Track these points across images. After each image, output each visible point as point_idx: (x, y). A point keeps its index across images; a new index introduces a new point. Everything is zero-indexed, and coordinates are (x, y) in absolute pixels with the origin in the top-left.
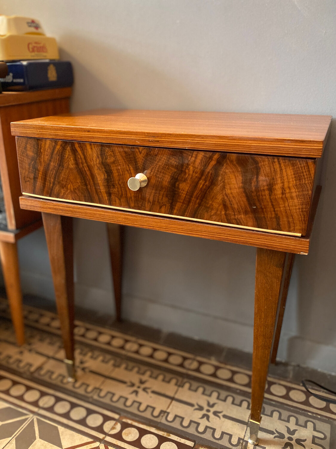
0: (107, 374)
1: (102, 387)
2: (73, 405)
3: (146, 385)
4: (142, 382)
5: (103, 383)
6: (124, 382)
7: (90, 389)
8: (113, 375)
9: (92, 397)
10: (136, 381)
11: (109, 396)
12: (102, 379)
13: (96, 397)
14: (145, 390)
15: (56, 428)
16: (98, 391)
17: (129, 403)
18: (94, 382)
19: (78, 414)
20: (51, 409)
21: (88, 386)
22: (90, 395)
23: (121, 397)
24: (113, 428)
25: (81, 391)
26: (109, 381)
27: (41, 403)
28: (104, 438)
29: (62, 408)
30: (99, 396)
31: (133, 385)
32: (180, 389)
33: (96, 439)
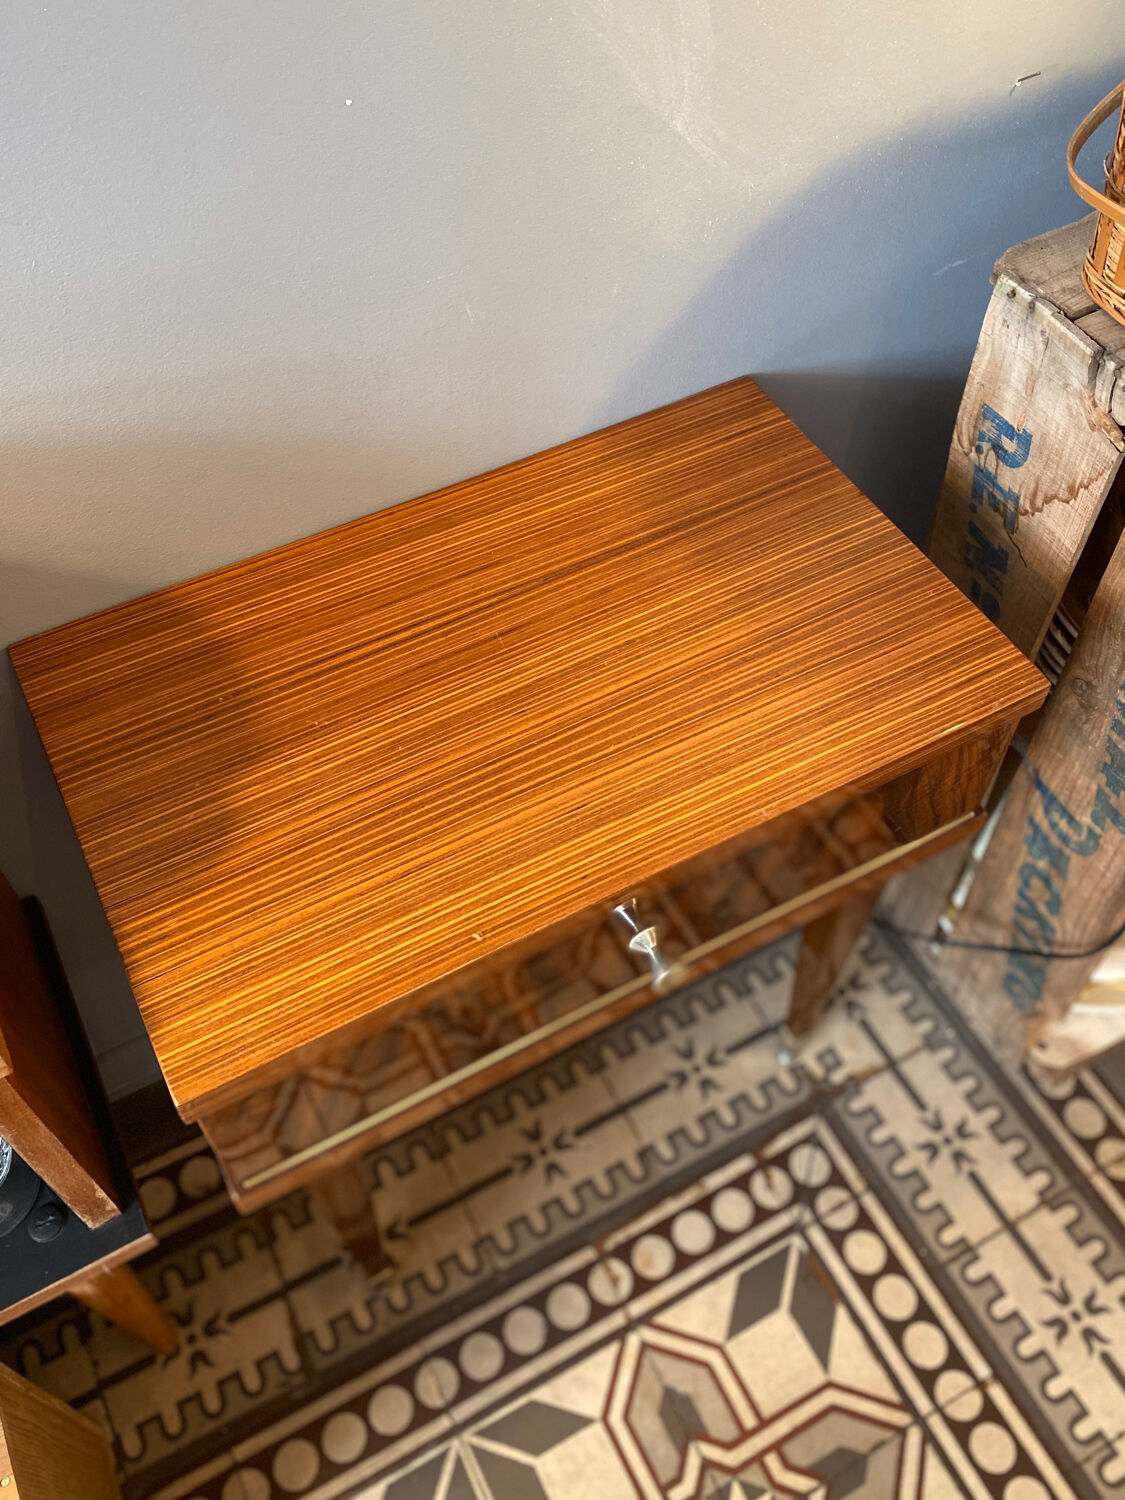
0: (447, 1192)
1: (484, 1231)
2: (495, 1327)
3: (549, 1133)
4: (535, 1135)
5: (471, 1218)
6: (504, 1173)
7: (468, 1259)
8: (464, 1181)
9: (496, 1272)
10: (523, 1146)
11: (521, 1229)
12: (457, 1212)
13: (503, 1263)
14: (559, 1144)
15: (535, 1406)
16: (488, 1245)
17: (572, 1204)
18: (453, 1237)
19: (525, 1331)
20: (468, 1387)
21: (455, 1257)
22: (487, 1272)
23: (544, 1209)
24: (615, 1281)
25: (460, 1284)
26: (477, 1202)
27: (433, 1400)
28: (627, 1316)
29: (482, 1358)
30: (504, 1253)
31: (528, 1161)
32: (609, 1073)
33: (620, 1335)
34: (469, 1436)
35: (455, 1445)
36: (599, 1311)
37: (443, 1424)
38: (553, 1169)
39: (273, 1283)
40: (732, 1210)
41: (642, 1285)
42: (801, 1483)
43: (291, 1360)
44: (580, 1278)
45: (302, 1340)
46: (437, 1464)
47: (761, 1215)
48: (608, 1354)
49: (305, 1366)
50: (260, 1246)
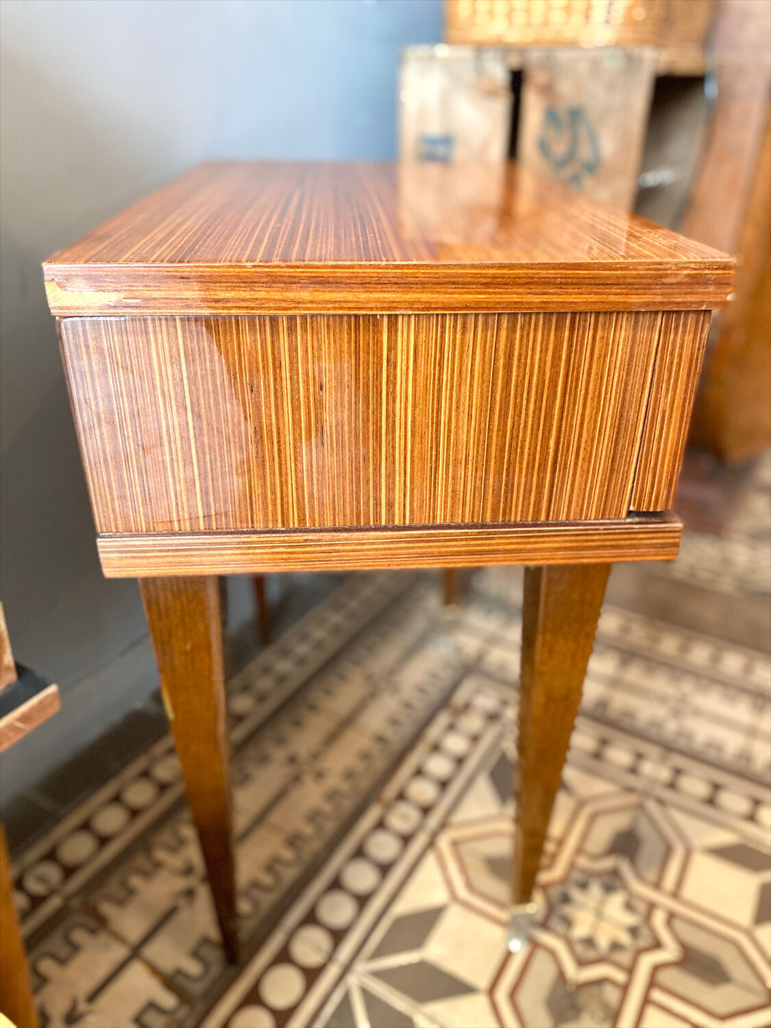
2: (336, 885)
10: (288, 770)
15: (398, 920)
20: (339, 935)
21: (277, 859)
22: (307, 856)
23: (328, 799)
24: (405, 816)
25: (291, 873)
26: (275, 817)
28: (429, 831)
30: (312, 839)
34: (361, 967)
35: (353, 981)
36: (406, 839)
37: (333, 972)
38: (320, 775)
39: (120, 952)
40: (456, 744)
41: (426, 810)
42: (608, 863)
43: (168, 1000)
44: (381, 825)
45: (170, 981)
46: (346, 1003)
47: (475, 739)
48: (430, 862)
49: (184, 997)
50: (93, 932)
